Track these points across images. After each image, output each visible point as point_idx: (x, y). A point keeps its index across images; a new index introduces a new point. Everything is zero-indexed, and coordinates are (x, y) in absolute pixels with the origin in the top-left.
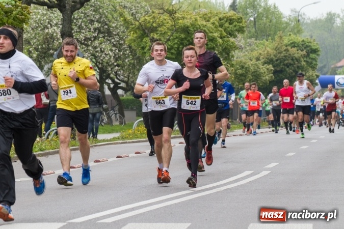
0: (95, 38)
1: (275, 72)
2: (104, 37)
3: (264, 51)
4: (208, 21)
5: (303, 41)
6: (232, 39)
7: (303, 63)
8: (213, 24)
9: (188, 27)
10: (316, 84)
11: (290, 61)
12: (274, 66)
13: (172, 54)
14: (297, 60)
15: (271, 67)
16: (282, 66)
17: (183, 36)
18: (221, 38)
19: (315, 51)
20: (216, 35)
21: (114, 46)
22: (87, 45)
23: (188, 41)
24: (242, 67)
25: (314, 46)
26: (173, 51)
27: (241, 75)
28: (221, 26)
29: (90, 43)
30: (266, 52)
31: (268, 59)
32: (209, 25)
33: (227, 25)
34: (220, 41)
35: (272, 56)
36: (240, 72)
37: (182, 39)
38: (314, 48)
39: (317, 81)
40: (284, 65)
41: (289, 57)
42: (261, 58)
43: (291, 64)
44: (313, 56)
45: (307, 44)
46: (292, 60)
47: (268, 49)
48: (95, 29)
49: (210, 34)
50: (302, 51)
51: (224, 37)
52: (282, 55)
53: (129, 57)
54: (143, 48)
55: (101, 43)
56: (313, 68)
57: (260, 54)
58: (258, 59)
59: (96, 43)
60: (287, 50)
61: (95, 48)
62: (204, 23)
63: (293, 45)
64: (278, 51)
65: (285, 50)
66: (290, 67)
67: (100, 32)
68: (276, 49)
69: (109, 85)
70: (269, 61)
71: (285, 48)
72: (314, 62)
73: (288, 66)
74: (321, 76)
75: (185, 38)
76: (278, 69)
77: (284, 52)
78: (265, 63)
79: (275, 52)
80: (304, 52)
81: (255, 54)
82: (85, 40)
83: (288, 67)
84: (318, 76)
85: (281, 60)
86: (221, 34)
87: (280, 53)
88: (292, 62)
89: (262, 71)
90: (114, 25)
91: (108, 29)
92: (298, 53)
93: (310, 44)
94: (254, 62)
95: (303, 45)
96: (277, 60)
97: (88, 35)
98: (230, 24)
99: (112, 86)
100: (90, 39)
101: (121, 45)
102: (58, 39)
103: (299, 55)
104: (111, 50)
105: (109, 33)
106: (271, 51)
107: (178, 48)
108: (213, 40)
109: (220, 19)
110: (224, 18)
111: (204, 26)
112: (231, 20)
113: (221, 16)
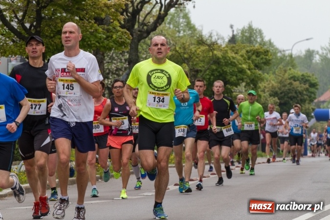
3: (269, 84)
5: (303, 75)
6: (258, 72)
7: (305, 96)
8: (242, 56)
9: (219, 59)
10: (312, 117)
11: (294, 94)
12: (279, 99)
14: (301, 93)
15: (277, 99)
16: (286, 99)
17: (214, 67)
18: (249, 69)
19: (314, 85)
20: (244, 66)
23: (219, 72)
28: (249, 58)
30: (271, 85)
31: (273, 91)
32: (239, 57)
33: (254, 57)
34: (249, 72)
35: (277, 89)
37: (213, 71)
38: (313, 82)
39: (313, 114)
40: (288, 97)
41: (293, 91)
42: (266, 91)
43: (294, 97)
44: (312, 89)
45: (307, 78)
46: (296, 93)
47: (273, 82)
48: (126, 60)
49: (240, 66)
50: (304, 84)
51: (252, 69)
52: (286, 88)
56: (311, 101)
57: (265, 87)
60: (291, 84)
62: (234, 55)
63: (294, 78)
64: (282, 84)
65: (289, 84)
66: (294, 100)
68: (281, 82)
70: (274, 94)
71: (289, 81)
72: (313, 96)
73: (291, 98)
74: (317, 110)
75: (216, 70)
76: (282, 102)
77: (288, 86)
78: (271, 95)
79: (279, 85)
80: (307, 86)
82: (116, 70)
83: (292, 100)
84: (313, 110)
85: (285, 93)
86: (249, 66)
87: (285, 86)
88: (295, 95)
92: (301, 87)
93: (309, 78)
95: (302, 79)
96: (281, 93)
97: (120, 65)
98: (257, 56)
100: (121, 70)
103: (302, 89)
106: (275, 84)
107: (210, 79)
108: (242, 71)
109: (247, 52)
110: (251, 51)
111: (234, 58)
112: (258, 53)
113: (248, 49)
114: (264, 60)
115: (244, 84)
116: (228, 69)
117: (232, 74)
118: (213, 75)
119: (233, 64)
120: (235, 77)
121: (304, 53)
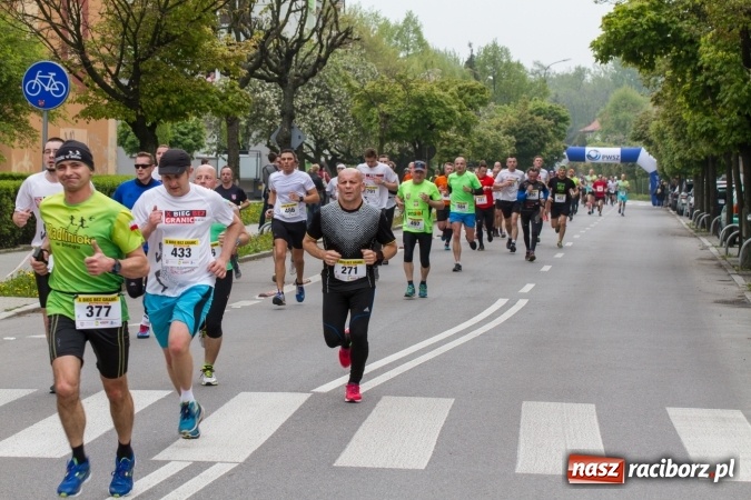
0: (314, 105)
1: (518, 145)
2: (323, 104)
3: (505, 119)
4: (446, 90)
5: (551, 107)
6: (472, 113)
7: (550, 133)
8: (452, 94)
9: (422, 98)
10: (564, 157)
11: (536, 132)
12: (516, 138)
13: (403, 128)
14: (545, 131)
15: (513, 138)
16: (525, 138)
17: (416, 108)
18: (460, 111)
19: (564, 120)
20: (454, 107)
21: (336, 115)
22: (305, 114)
24: (481, 139)
25: (564, 112)
26: (404, 125)
27: (479, 148)
28: (461, 97)
29: (307, 110)
30: (507, 121)
31: (510, 128)
32: (447, 95)
33: (467, 95)
34: (459, 114)
35: (515, 125)
36: (478, 144)
37: (415, 112)
38: (563, 115)
39: (565, 153)
40: (528, 136)
41: (534, 127)
42: (501, 128)
43: (536, 136)
44: (561, 125)
45: (555, 111)
46: (538, 130)
47: (510, 116)
48: (314, 95)
49: (449, 107)
50: (550, 119)
51: (464, 110)
52: (527, 124)
53: (352, 128)
54: (370, 120)
55: (319, 112)
56: (561, 139)
57: (501, 122)
58: (498, 129)
59: (315, 111)
60: (532, 119)
61: (314, 117)
62: (442, 93)
63: (539, 112)
64: (522, 120)
65: (530, 119)
66: (535, 139)
67: (319, 98)
68: (520, 117)
69: (326, 156)
70: (511, 132)
71: (529, 116)
72: (562, 132)
73: (532, 137)
74: (570, 147)
76: (521, 141)
77: (529, 122)
78: (505, 133)
79: (518, 120)
80: (552, 122)
81: (495, 122)
82: (302, 107)
84: (565, 148)
85: (525, 131)
86: (460, 107)
87: (525, 122)
89: (503, 143)
90: (336, 91)
91: (330, 95)
92: (544, 123)
93: (558, 111)
94: (494, 132)
95: (550, 112)
96: (520, 131)
97: (306, 101)
98: (471, 94)
99: (330, 158)
100: (307, 106)
101: (344, 114)
102: (271, 106)
103: (546, 125)
104: (332, 120)
105: (330, 100)
106: (513, 119)
107: (410, 121)
108: (451, 113)
109: (460, 89)
110: (464, 87)
111: (441, 97)
112: (472, 90)
113: (461, 85)
114: (480, 99)
115: (454, 128)
116: (434, 111)
117: (438, 116)
118: (415, 117)
119: (440, 104)
120: (441, 120)
121: (573, 70)
